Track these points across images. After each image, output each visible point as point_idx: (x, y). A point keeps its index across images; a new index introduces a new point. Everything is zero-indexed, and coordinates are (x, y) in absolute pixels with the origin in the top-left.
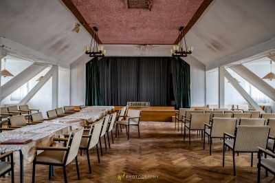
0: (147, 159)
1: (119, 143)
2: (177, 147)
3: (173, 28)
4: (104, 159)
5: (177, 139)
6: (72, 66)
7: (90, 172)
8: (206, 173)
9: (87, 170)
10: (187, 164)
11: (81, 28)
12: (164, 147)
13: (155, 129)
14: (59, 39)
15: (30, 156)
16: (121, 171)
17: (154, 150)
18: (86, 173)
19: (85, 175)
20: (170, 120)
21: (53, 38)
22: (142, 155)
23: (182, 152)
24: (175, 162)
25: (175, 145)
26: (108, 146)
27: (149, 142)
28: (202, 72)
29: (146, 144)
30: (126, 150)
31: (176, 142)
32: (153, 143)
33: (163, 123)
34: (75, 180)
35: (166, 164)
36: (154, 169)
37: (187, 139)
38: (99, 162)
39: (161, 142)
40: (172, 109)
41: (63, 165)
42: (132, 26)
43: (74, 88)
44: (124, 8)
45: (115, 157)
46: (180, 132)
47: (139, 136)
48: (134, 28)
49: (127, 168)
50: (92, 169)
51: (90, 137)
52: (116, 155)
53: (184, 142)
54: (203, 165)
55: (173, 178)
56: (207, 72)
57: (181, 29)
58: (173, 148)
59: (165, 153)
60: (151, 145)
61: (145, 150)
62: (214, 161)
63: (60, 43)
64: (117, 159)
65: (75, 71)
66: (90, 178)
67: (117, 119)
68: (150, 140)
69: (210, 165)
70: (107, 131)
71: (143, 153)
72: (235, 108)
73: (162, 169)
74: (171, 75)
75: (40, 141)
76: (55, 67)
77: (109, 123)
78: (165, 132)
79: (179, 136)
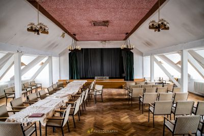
0: (106, 118)
1: (90, 106)
2: (124, 109)
3: (122, 33)
4: (82, 118)
5: (124, 103)
6: (60, 55)
7: (75, 127)
8: (138, 127)
9: (73, 126)
10: (129, 121)
11: (66, 35)
12: (117, 109)
13: (112, 95)
14: (52, 42)
15: (44, 123)
16: (92, 126)
17: (110, 111)
18: (73, 128)
19: (72, 129)
20: (121, 87)
21: (49, 42)
22: (103, 115)
23: (126, 112)
24: (122, 119)
25: (123, 107)
26: (84, 109)
27: (108, 105)
28: (141, 57)
29: (106, 106)
30: (95, 111)
31: (124, 105)
32: (110, 105)
33: (117, 90)
34: (67, 132)
35: (117, 121)
36: (110, 124)
37: (130, 103)
38: (79, 120)
39: (115, 105)
40: (122, 81)
41: (61, 127)
42: (97, 33)
43: (62, 69)
44: (92, 25)
45: (88, 116)
46: (127, 97)
47: (102, 101)
48: (98, 34)
49: (95, 124)
50: (76, 125)
51: (74, 109)
52: (89, 115)
53: (128, 105)
54: (137, 121)
55: (120, 130)
56: (144, 58)
57: (127, 34)
58: (122, 109)
59: (117, 113)
60: (109, 107)
61: (105, 111)
62: (144, 118)
63: (53, 44)
64: (89, 118)
65: (62, 58)
66: (75, 131)
67: (89, 91)
68: (109, 104)
69: (141, 121)
70: (83, 101)
71: (104, 113)
72: (161, 79)
73: (114, 124)
74: (122, 57)
75: (48, 114)
76: (50, 58)
77: (85, 96)
78: (117, 97)
79: (126, 100)
